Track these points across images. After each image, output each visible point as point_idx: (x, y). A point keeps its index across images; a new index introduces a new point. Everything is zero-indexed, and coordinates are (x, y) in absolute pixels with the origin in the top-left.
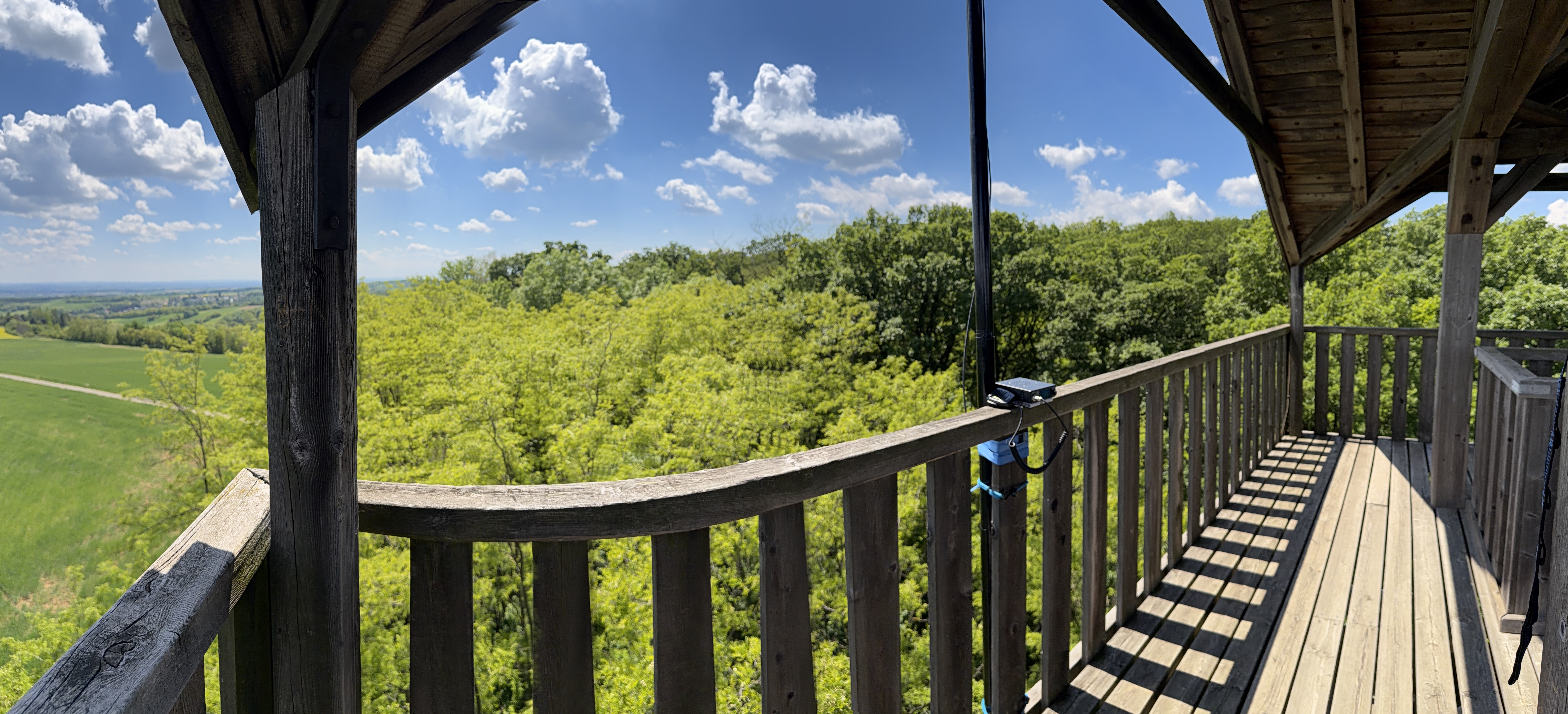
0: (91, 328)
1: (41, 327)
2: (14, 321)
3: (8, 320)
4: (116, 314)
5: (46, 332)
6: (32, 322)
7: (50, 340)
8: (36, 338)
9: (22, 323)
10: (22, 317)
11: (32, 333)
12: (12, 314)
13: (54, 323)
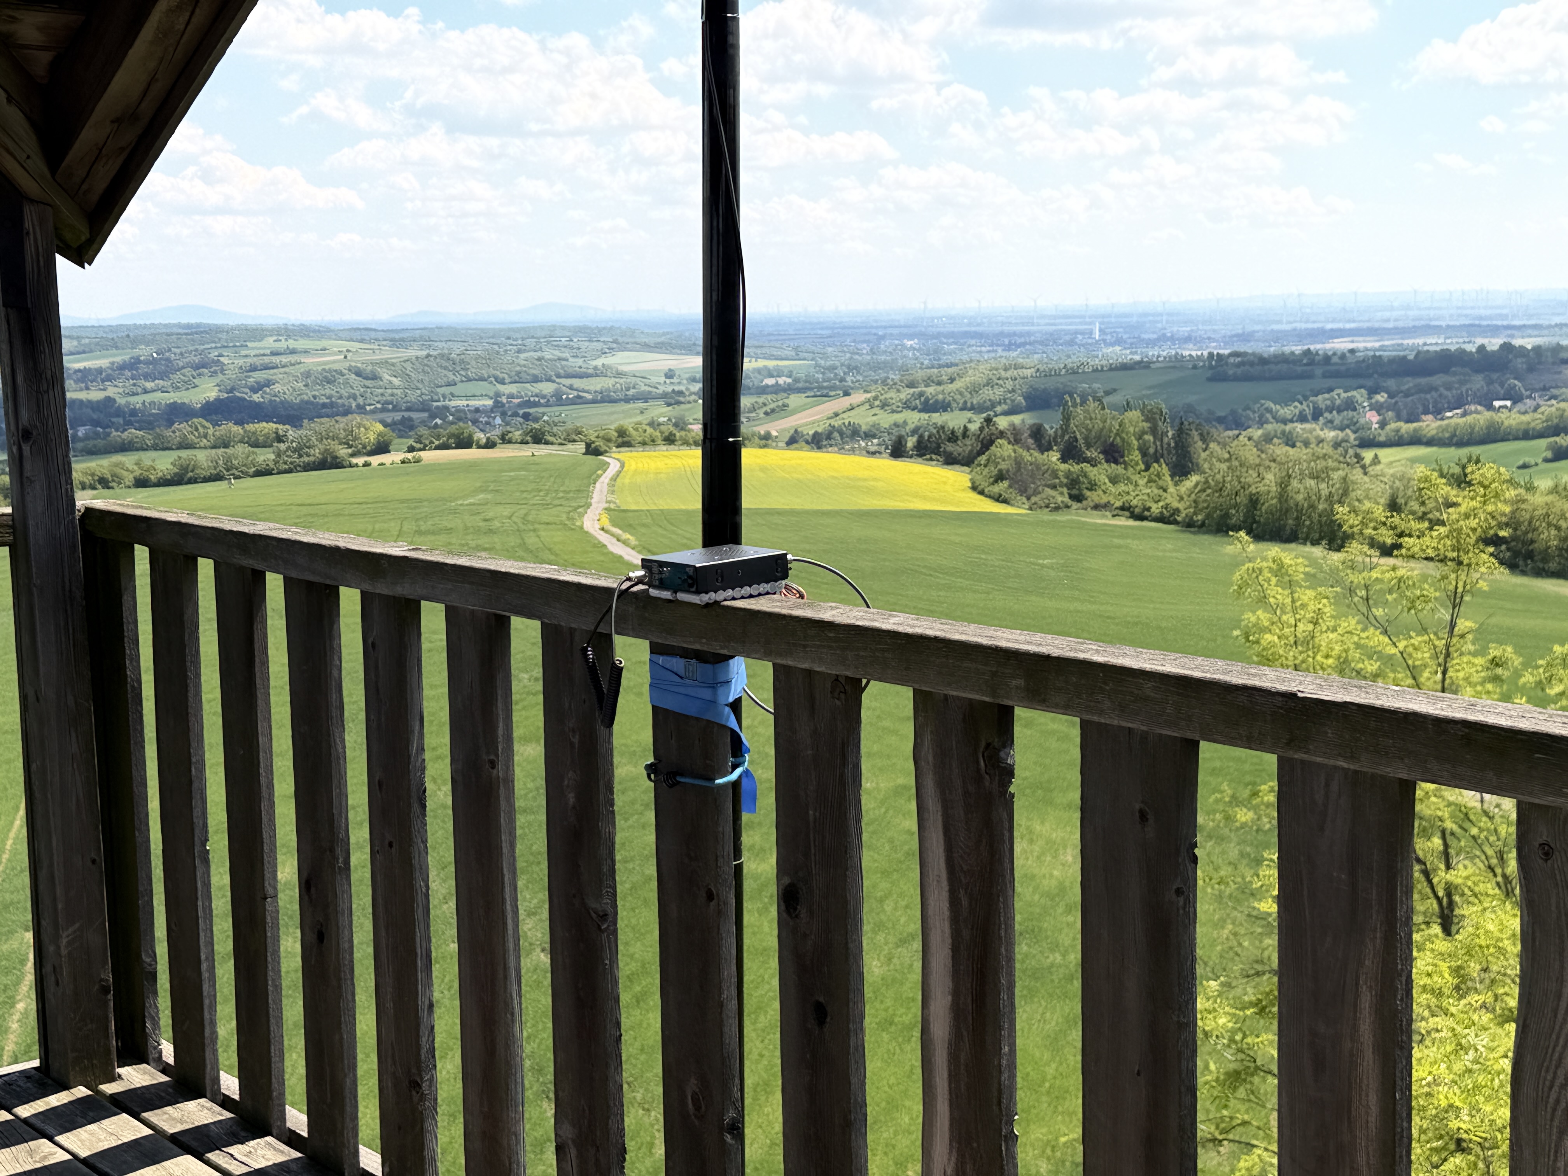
0: (1284, 483)
1: (1100, 473)
2: (1004, 450)
3: (986, 444)
4: (1406, 428)
5: (1114, 494)
6: (1070, 453)
7: (1124, 522)
8: (1077, 515)
9: (1031, 456)
10: (1037, 433)
11: (1060, 498)
12: (1003, 423)
13: (1149, 459)
